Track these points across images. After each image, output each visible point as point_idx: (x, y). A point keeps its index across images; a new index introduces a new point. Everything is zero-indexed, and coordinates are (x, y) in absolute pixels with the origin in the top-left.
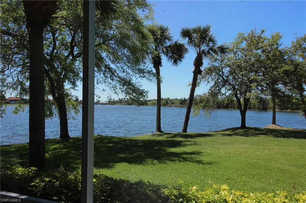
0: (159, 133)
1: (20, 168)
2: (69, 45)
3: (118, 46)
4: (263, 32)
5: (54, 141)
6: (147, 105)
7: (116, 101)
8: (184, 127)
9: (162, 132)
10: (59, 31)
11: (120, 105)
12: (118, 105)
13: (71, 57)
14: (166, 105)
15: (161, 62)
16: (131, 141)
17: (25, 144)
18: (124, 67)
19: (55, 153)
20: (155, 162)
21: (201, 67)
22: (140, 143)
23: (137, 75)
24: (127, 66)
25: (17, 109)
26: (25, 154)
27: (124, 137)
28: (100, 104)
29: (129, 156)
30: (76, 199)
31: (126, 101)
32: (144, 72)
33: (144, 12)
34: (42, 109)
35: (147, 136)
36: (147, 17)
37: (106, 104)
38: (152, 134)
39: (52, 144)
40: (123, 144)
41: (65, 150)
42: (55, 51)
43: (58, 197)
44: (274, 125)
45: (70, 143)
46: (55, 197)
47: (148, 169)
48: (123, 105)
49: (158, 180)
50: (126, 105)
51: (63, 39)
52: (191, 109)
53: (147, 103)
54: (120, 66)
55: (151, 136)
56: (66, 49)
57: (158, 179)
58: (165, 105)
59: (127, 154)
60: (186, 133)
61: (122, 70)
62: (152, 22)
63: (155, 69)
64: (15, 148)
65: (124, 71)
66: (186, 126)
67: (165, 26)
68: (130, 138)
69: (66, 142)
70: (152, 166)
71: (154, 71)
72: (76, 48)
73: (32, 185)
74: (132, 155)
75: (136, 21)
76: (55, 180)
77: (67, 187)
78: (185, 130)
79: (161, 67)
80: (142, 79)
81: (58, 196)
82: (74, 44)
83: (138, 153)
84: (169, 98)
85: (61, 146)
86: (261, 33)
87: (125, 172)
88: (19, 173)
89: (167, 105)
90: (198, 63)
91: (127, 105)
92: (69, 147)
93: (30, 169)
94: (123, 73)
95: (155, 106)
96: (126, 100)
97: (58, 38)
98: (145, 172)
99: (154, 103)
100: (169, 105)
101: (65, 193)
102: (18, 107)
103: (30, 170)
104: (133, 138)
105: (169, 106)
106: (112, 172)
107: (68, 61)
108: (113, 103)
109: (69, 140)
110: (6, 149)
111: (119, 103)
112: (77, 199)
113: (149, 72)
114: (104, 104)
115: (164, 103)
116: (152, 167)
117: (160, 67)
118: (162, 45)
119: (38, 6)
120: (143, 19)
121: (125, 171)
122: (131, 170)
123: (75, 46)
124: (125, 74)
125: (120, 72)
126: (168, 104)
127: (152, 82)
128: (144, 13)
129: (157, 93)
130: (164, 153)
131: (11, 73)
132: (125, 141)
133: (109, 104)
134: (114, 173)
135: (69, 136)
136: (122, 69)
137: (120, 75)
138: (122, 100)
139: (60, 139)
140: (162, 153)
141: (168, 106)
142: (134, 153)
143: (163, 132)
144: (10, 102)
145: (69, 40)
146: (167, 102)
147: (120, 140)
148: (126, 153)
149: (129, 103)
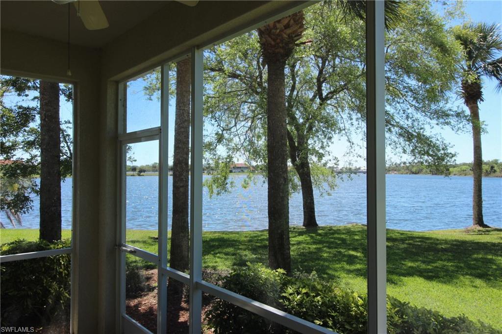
0: (481, 228)
1: (264, 269)
2: (315, 81)
3: (396, 73)
5: (295, 230)
6: (449, 174)
7: (389, 168)
9: (486, 226)
10: (299, 62)
11: (396, 173)
12: (393, 174)
13: (318, 101)
14: (490, 174)
15: (482, 92)
16: (424, 239)
17: (257, 232)
18: (408, 109)
19: (299, 248)
20: (478, 282)
22: (441, 244)
23: (434, 122)
24: (413, 108)
25: (246, 182)
26: (259, 247)
27: (409, 231)
29: (423, 266)
30: (351, 330)
31: (408, 167)
32: (448, 115)
33: (444, 6)
34: (285, 182)
35: (455, 232)
36: (451, 14)
38: (464, 230)
39: (294, 235)
40: (410, 244)
41: (314, 246)
42: (295, 93)
43: (323, 322)
45: (320, 235)
46: (317, 320)
47: (463, 294)
48: (402, 174)
49: (488, 319)
50: (407, 173)
51: (306, 74)
53: (449, 170)
54: (400, 108)
55: (463, 232)
56: (311, 88)
57: (487, 317)
58: (488, 174)
59: (419, 263)
61: (404, 115)
62: (461, 21)
63: (468, 108)
64: (246, 237)
65: (407, 117)
67: (489, 24)
68: (421, 234)
69: (313, 233)
70: (473, 289)
71: (468, 112)
72: (325, 85)
73: (283, 296)
74: (428, 265)
75: (430, 25)
76: (314, 294)
77: (334, 308)
79: (481, 102)
80: (442, 128)
81: (322, 320)
82: (322, 80)
83: (440, 262)
84: (496, 161)
85: (307, 238)
87: (420, 295)
88: (263, 275)
89: (493, 174)
91: (410, 174)
92: (320, 242)
93: (277, 271)
94: (406, 121)
95: (465, 175)
96: (408, 165)
97: (299, 73)
98: (458, 300)
99: (463, 171)
100: (498, 173)
101: (333, 317)
102: (247, 179)
103: (277, 273)
104: (427, 234)
105: (497, 177)
106: (396, 291)
107: (315, 106)
109: (317, 230)
110: (234, 237)
111: (395, 170)
112: (353, 329)
113: (458, 115)
115: (487, 171)
116: (471, 292)
117: (478, 103)
118: (483, 60)
119: (278, 31)
120: (443, 19)
121: (419, 293)
122: (430, 293)
123: (323, 82)
124: (410, 122)
125: (401, 118)
126: (495, 171)
127: (464, 132)
128: (445, 9)
129: (473, 152)
130: (494, 267)
131: (237, 131)
132: (412, 238)
134: (399, 293)
135: (317, 225)
136: (404, 113)
137: (402, 123)
138: (399, 165)
139: (304, 227)
140: (492, 268)
141: (495, 177)
142: (433, 263)
143: (488, 227)
144: (233, 171)
145: (316, 73)
146: (492, 167)
147: (402, 236)
148: (417, 261)
149: (414, 170)
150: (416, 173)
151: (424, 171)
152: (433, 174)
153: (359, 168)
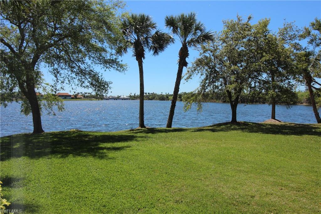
4: (250, 18)
6: (168, 100)
7: (137, 96)
8: (168, 122)
9: (145, 127)
15: (144, 53)
21: (187, 58)
28: (120, 99)
37: (127, 99)
44: (273, 120)
50: (147, 99)
52: (176, 103)
53: (168, 97)
60: (171, 128)
66: (170, 121)
78: (169, 125)
86: (248, 20)
90: (184, 53)
91: (148, 100)
108: (134, 98)
114: (125, 99)
117: (143, 59)
133: (129, 99)
149: (150, 97)
150: (151, 99)
151: (156, 98)
152: (160, 100)
153: (120, 97)
